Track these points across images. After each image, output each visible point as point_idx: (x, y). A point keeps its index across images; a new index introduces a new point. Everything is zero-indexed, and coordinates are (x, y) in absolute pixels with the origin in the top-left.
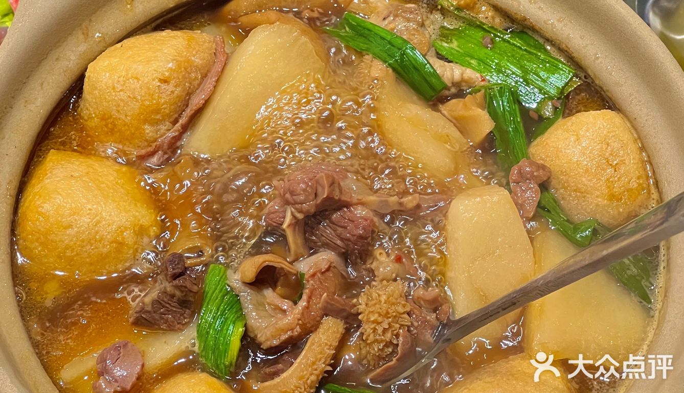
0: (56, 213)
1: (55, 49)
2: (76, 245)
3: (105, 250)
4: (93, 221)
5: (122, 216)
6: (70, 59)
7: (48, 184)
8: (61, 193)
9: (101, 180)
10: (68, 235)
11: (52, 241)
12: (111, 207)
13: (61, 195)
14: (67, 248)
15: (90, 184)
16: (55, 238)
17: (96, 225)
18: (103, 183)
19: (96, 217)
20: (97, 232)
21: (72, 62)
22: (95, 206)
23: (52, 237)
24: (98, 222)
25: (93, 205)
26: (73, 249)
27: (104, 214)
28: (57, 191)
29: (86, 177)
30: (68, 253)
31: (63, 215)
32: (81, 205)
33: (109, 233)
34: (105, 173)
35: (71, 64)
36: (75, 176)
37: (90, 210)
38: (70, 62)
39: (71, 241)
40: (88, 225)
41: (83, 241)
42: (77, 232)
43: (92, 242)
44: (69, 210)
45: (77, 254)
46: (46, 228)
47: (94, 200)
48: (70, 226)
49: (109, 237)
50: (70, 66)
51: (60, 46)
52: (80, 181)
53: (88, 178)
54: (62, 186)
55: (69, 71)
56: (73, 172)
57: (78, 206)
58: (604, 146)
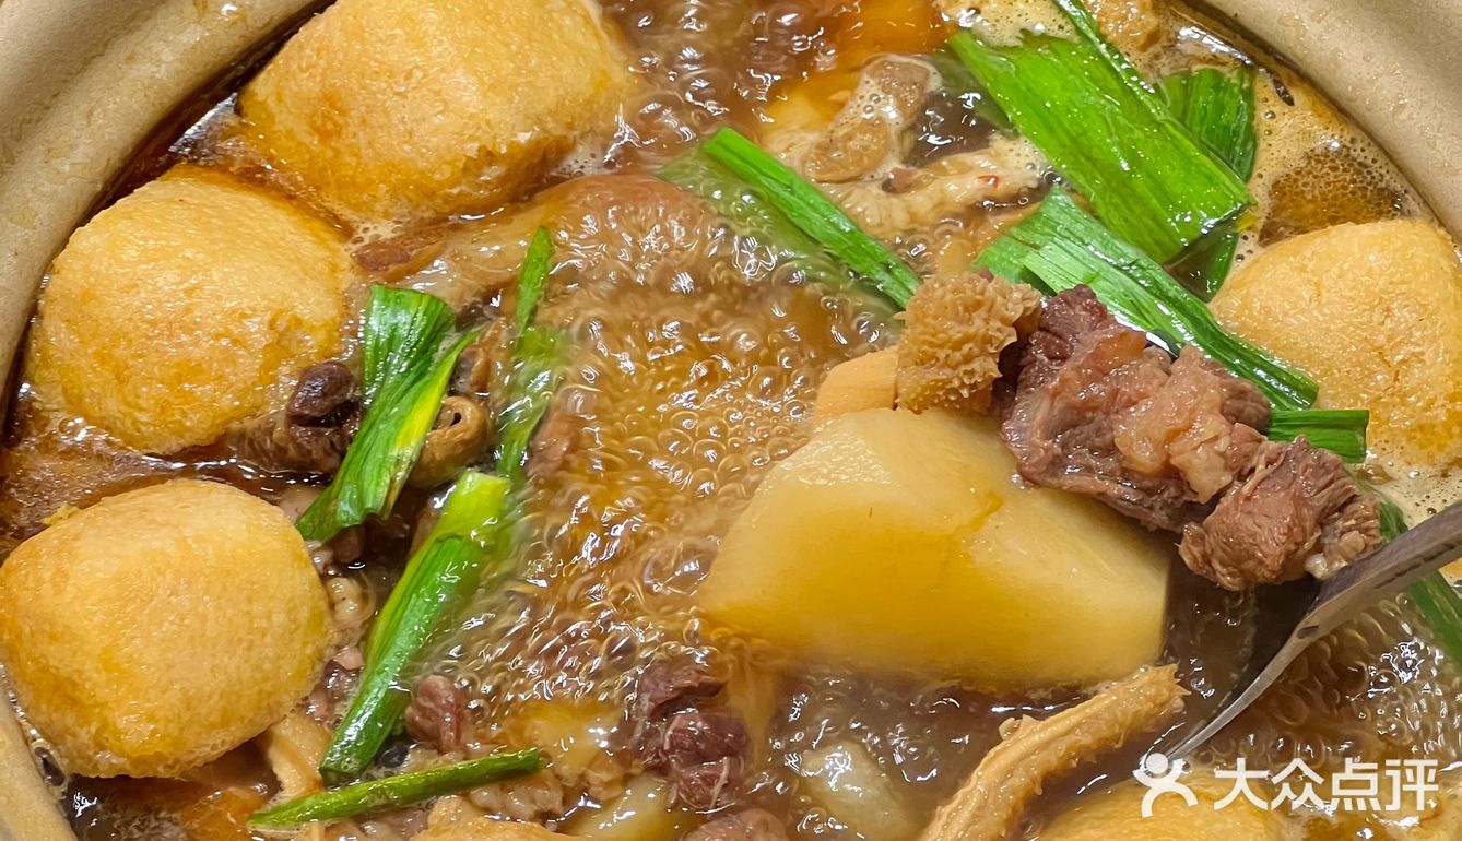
58: (1377, 317)
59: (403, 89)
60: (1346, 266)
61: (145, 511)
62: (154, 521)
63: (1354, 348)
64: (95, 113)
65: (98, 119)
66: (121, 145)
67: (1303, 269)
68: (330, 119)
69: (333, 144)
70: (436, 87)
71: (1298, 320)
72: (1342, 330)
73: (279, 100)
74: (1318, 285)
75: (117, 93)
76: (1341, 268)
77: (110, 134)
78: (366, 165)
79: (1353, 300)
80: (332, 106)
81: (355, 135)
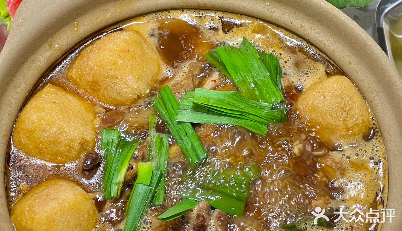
0: (39, 122)
1: (32, 55)
2: (46, 143)
3: (61, 149)
4: (59, 131)
5: (76, 132)
6: (41, 61)
7: (39, 103)
8: (45, 111)
9: (70, 108)
10: (43, 136)
11: (33, 137)
12: (71, 126)
13: (44, 112)
14: (40, 143)
15: (63, 109)
16: (35, 136)
17: (60, 134)
18: (71, 110)
19: (61, 129)
20: (59, 138)
21: (42, 62)
22: (62, 123)
23: (34, 134)
24: (61, 133)
25: (61, 122)
26: (44, 144)
27: (66, 129)
28: (43, 109)
29: (62, 105)
30: (41, 146)
31: (43, 124)
32: (54, 121)
33: (66, 140)
34: (74, 104)
35: (41, 64)
36: (56, 103)
37: (58, 124)
38: (40, 62)
39: (44, 139)
40: (55, 133)
41: (50, 141)
42: (48, 136)
43: (55, 143)
44: (46, 122)
45: (45, 148)
46: (31, 129)
47: (62, 120)
48: (45, 131)
49: (65, 142)
50: (40, 65)
51: (35, 53)
52: (58, 106)
53: (63, 105)
54: (47, 107)
55: (40, 68)
56: (56, 100)
57: (52, 121)
58: (340, 100)
59: (115, 81)
60: (330, 89)
61: (48, 195)
62: (50, 199)
63: (336, 109)
64: (25, 76)
65: (26, 77)
66: (32, 83)
67: (318, 92)
68: (96, 87)
69: (97, 93)
70: (124, 81)
71: (321, 104)
72: (333, 105)
73: (80, 80)
74: (324, 95)
75: (31, 70)
76: (329, 90)
77: (29, 81)
78: (107, 99)
79: (334, 97)
80: (96, 84)
81: (103, 92)
